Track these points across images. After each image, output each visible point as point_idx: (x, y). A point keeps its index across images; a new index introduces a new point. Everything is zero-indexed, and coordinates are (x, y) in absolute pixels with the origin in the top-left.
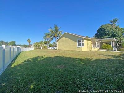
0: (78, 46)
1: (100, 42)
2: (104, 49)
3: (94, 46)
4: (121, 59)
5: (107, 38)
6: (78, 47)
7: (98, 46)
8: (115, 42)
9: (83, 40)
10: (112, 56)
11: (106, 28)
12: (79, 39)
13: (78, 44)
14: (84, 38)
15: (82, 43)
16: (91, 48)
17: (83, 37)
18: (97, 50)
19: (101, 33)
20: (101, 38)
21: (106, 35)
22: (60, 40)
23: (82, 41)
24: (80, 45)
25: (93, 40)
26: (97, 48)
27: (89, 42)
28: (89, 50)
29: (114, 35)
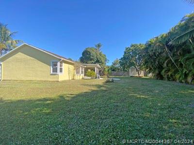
0: (52, 72)
1: (85, 68)
2: (89, 76)
3: (78, 73)
4: (104, 89)
5: (92, 63)
6: (52, 75)
7: (82, 73)
8: (99, 68)
9: (61, 63)
10: (96, 85)
11: (91, 51)
12: (54, 61)
13: (52, 69)
14: (62, 59)
15: (59, 67)
16: (74, 76)
17: (61, 57)
18: (81, 78)
19: (86, 57)
20: (87, 63)
21: (91, 60)
22: (11, 58)
23: (59, 64)
24: (55, 70)
25: (76, 64)
26: (81, 75)
27: (71, 67)
28: (71, 79)
29: (98, 61)
